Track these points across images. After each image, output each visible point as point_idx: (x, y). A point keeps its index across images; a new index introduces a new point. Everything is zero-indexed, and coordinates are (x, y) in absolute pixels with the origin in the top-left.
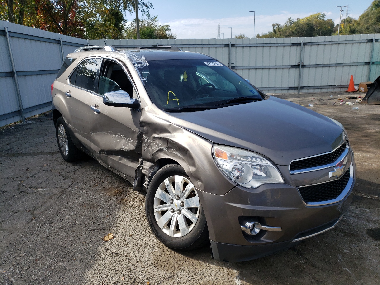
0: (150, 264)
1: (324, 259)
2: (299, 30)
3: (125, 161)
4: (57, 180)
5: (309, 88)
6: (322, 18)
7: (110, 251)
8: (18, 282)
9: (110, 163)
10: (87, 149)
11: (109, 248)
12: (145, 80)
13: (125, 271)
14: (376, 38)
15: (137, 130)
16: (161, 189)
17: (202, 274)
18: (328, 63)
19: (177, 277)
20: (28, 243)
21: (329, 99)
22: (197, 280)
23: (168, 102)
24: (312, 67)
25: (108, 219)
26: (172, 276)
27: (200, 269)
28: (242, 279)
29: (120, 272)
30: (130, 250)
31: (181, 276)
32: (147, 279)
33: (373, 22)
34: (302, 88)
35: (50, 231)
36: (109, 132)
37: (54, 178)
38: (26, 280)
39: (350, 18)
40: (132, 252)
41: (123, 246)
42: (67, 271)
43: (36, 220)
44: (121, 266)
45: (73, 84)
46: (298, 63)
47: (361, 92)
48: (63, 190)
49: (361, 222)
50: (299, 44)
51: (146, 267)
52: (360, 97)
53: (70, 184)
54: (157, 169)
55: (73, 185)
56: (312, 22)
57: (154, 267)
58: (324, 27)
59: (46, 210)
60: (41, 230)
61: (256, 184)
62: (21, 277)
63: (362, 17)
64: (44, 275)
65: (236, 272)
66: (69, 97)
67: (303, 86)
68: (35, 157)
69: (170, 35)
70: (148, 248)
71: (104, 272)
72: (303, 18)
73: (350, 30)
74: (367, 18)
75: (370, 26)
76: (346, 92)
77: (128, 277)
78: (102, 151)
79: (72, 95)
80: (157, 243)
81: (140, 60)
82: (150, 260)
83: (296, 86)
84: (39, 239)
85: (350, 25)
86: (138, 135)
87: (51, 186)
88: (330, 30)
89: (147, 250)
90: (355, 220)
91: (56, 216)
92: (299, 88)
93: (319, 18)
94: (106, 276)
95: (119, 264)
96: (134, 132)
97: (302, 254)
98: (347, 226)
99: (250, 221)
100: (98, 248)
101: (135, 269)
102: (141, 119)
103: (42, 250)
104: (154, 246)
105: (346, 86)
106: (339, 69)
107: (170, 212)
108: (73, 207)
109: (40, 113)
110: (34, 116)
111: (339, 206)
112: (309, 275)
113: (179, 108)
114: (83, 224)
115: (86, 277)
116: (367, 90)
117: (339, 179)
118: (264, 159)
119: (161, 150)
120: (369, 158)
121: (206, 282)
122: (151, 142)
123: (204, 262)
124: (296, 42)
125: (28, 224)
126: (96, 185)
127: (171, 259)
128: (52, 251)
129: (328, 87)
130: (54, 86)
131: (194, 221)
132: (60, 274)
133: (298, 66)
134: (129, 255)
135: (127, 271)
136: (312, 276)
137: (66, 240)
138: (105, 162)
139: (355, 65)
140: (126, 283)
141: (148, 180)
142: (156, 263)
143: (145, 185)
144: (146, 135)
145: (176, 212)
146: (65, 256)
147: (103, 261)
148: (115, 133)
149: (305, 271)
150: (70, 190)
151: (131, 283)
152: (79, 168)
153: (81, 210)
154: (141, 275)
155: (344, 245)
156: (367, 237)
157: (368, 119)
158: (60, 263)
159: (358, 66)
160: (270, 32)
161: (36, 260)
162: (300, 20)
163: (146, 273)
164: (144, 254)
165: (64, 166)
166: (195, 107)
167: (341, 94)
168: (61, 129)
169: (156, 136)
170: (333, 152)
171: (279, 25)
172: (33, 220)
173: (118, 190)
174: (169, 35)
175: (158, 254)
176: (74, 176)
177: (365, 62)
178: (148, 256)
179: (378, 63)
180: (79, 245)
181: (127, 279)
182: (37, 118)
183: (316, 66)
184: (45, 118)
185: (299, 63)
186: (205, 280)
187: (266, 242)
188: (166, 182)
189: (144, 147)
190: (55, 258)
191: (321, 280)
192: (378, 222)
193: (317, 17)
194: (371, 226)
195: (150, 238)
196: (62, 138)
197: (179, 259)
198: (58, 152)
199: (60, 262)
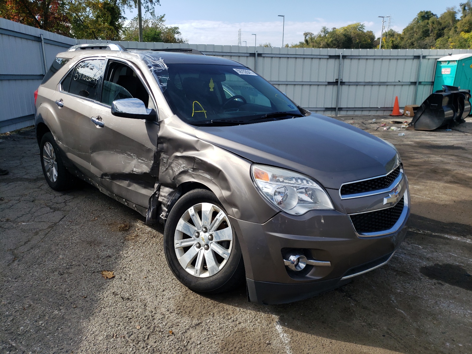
0: (171, 310)
1: (375, 300)
2: (335, 42)
3: (135, 187)
4: (44, 213)
5: (348, 109)
6: (361, 30)
7: (119, 296)
8: (3, 336)
9: (115, 190)
10: (83, 174)
11: (119, 293)
12: (164, 87)
13: (141, 319)
14: (424, 55)
15: (154, 148)
16: (184, 220)
17: (236, 321)
18: (371, 81)
19: (206, 324)
20: (12, 289)
21: (371, 123)
22: (231, 328)
23: (193, 114)
24: (352, 85)
25: (115, 258)
26: (199, 324)
27: (233, 315)
28: (283, 325)
29: (134, 321)
30: (145, 295)
31: (211, 323)
32: (169, 328)
33: (418, 37)
34: (340, 109)
35: (39, 273)
36: (116, 151)
37: (39, 210)
38: (12, 332)
39: (393, 31)
40: (148, 296)
41: (136, 290)
42: (66, 321)
43: (18, 261)
44: (135, 313)
45: (67, 91)
46: (336, 79)
47: (407, 116)
48: (52, 225)
49: (413, 259)
50: (337, 57)
51: (166, 314)
52: (406, 122)
53: (62, 218)
54: (178, 197)
55: (65, 218)
56: (350, 33)
57: (177, 313)
58: (363, 40)
59: (32, 248)
60: (28, 273)
61: (302, 211)
62: (6, 329)
63: (406, 30)
64: (37, 326)
65: (276, 317)
66: (61, 107)
67: (341, 107)
68: (10, 184)
69: (180, 40)
70: (168, 292)
71: (115, 321)
72: (340, 28)
73: (392, 45)
74: (412, 31)
75: (415, 41)
76: (391, 115)
77: (145, 326)
78: (105, 175)
79: (64, 105)
80: (178, 286)
81: (157, 62)
82: (170, 305)
83: (333, 107)
84: (25, 283)
85: (393, 39)
86: (154, 154)
87: (35, 220)
88: (369, 44)
89: (166, 295)
90: (407, 257)
91: (46, 256)
92: (337, 109)
93: (357, 29)
94: (117, 325)
95: (132, 311)
96: (149, 150)
97: (351, 295)
98: (399, 264)
99: (294, 255)
100: (104, 293)
101: (153, 316)
102: (160, 134)
103: (30, 296)
104: (174, 289)
105: (391, 109)
106: (383, 88)
107: (195, 247)
108: (67, 245)
109: (13, 130)
110: (5, 133)
111: (394, 238)
112: (360, 318)
113: (207, 121)
114: (82, 265)
115: (92, 327)
116: (413, 115)
117: (394, 207)
118: (312, 181)
119: (184, 172)
120: (420, 190)
121: (241, 330)
122: (172, 163)
123: (238, 306)
124: (334, 54)
125: (8, 265)
126: (95, 219)
127: (197, 304)
128: (44, 297)
129: (370, 109)
130: (39, 93)
131: (226, 257)
132: (57, 324)
133: (336, 83)
134: (144, 300)
135: (143, 319)
136: (362, 319)
137: (62, 284)
138: (108, 189)
139: (400, 85)
140: (143, 333)
141: (167, 210)
142: (179, 309)
143: (162, 216)
144: (166, 154)
145: (203, 247)
146: (62, 304)
147: (112, 308)
148: (123, 152)
149: (355, 314)
150: (62, 225)
151: (149, 333)
152: (71, 198)
153: (78, 248)
154: (161, 323)
155: (397, 285)
156: (421, 275)
157: (415, 146)
158: (56, 312)
159: (404, 86)
160: (301, 43)
161: (24, 308)
162: (336, 30)
163: (167, 321)
164: (162, 299)
165: (52, 196)
166: (226, 121)
167: (385, 117)
168: (48, 148)
169: (178, 154)
170: (387, 176)
171: (311, 34)
172: (15, 261)
173: (124, 225)
174: (178, 40)
175: (181, 299)
176: (66, 207)
177: (411, 81)
178: (168, 301)
179: (425, 83)
180: (79, 290)
181: (144, 328)
182: (8, 136)
183: (357, 84)
184: (20, 136)
185: (338, 79)
186: (240, 327)
187: (313, 279)
188: (191, 211)
189: (162, 169)
190: (50, 306)
191: (373, 323)
192: (432, 259)
193: (355, 28)
194: (425, 263)
195: (169, 281)
196: (49, 160)
197: (206, 304)
198: (42, 179)
199: (56, 310)
